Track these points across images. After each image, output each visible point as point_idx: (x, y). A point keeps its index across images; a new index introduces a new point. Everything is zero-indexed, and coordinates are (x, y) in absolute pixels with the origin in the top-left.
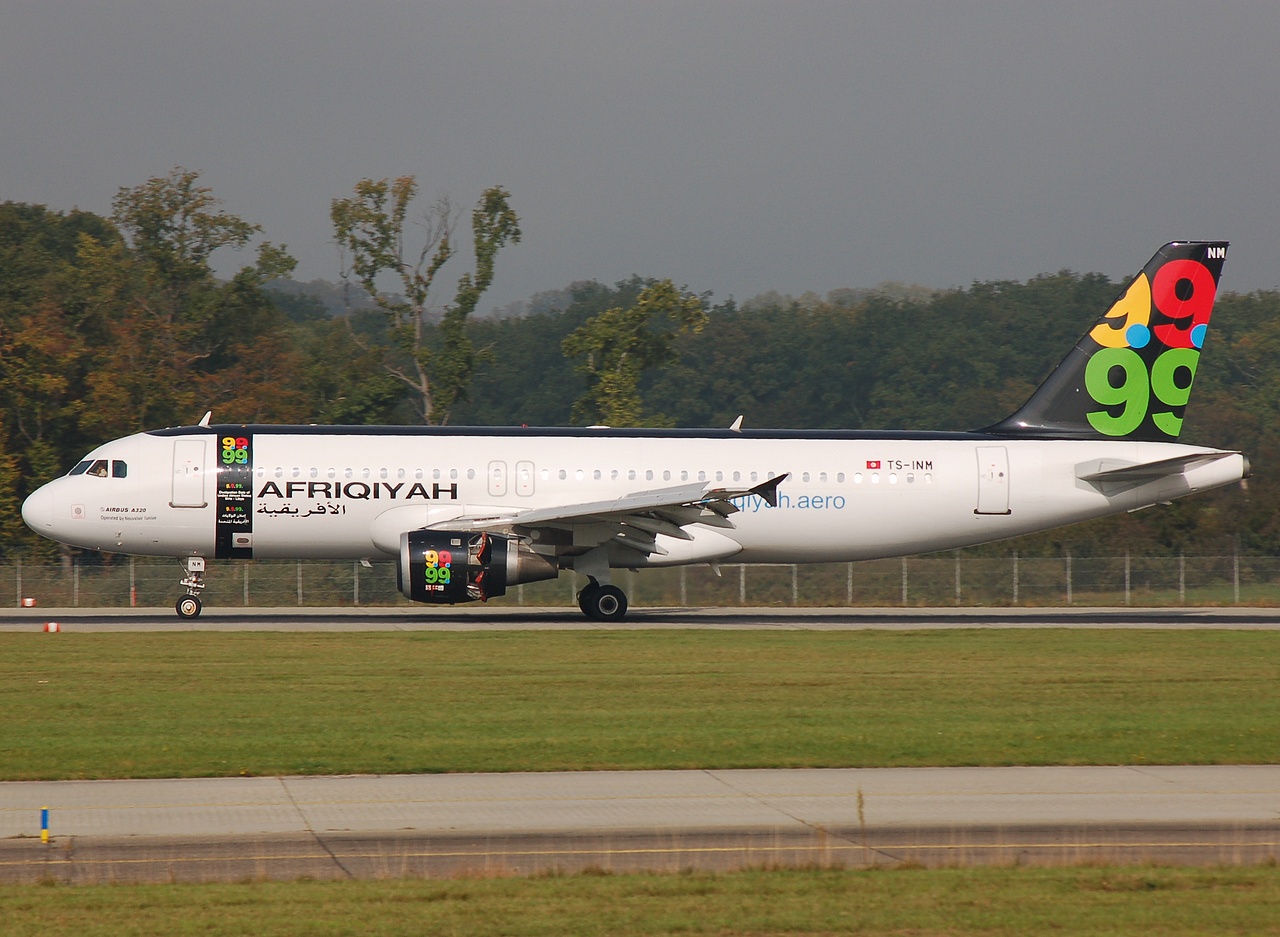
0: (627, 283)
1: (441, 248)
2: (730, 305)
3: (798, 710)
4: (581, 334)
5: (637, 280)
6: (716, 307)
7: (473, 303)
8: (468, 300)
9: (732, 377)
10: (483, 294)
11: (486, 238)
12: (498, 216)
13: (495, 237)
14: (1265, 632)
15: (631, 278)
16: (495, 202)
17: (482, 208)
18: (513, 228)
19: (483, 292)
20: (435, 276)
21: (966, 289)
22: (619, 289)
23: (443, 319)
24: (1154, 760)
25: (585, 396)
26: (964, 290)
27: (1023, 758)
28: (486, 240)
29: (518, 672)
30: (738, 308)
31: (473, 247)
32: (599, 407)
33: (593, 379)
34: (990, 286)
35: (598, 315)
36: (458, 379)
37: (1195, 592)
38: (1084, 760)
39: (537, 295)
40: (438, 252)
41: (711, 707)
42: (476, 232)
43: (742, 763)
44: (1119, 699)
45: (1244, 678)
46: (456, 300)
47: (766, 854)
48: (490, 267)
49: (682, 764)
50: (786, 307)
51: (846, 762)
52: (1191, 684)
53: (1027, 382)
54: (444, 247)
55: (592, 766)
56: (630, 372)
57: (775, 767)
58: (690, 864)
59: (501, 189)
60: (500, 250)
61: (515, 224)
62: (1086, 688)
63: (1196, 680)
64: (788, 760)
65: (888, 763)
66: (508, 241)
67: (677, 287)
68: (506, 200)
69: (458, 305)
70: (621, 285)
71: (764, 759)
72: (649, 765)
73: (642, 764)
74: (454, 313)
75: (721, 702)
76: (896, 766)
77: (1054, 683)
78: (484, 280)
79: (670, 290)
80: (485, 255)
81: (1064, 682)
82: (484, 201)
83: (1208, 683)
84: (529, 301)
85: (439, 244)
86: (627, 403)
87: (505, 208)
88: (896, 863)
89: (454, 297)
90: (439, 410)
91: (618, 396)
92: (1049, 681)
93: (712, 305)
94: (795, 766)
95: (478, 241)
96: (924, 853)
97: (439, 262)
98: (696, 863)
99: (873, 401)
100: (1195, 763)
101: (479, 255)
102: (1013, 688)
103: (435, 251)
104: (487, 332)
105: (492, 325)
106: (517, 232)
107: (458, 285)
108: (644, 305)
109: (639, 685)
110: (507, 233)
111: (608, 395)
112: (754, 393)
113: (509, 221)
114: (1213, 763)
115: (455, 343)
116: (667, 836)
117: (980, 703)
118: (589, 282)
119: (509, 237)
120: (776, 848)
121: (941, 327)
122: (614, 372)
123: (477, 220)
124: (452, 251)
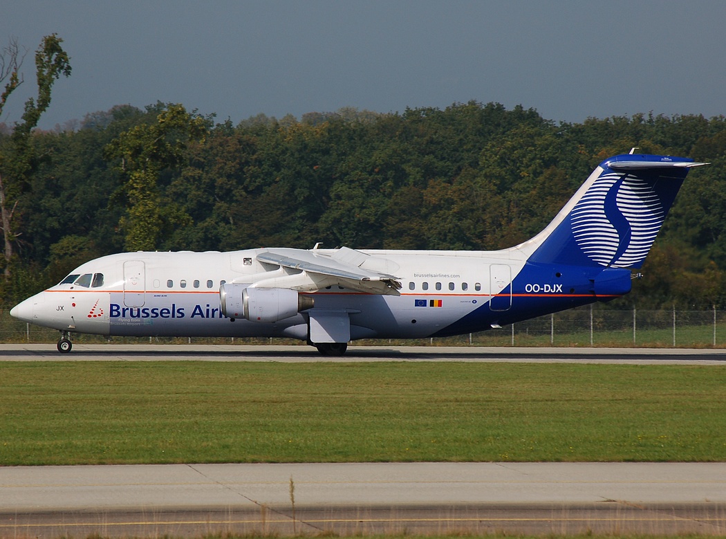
0: (153, 106)
1: (12, 79)
2: (229, 124)
3: (261, 421)
4: (117, 144)
5: (160, 105)
6: (218, 125)
7: (36, 120)
8: (32, 118)
9: (229, 176)
10: (43, 114)
11: (46, 72)
12: (54, 56)
13: (53, 71)
14: (607, 366)
15: (156, 103)
16: (52, 46)
17: (43, 50)
18: (65, 65)
19: (43, 112)
20: (8, 99)
21: (401, 114)
22: (147, 112)
23: (14, 132)
24: (514, 459)
25: (118, 190)
26: (399, 114)
27: (420, 456)
28: (45, 73)
29: (58, 392)
30: (234, 125)
31: (36, 78)
32: (129, 197)
33: (124, 177)
34: (418, 112)
35: (129, 130)
36: (23, 176)
37: (562, 337)
38: (464, 458)
39: (88, 115)
40: (10, 82)
41: (198, 418)
42: (38, 67)
43: (215, 459)
44: (495, 414)
45: (587, 398)
46: (23, 118)
47: (222, 526)
48: (49, 93)
49: (171, 460)
50: (270, 125)
51: (290, 459)
52: (549, 403)
53: (444, 182)
54: (14, 78)
55: (104, 461)
56: (152, 173)
57: (239, 462)
58: (166, 532)
59: (56, 36)
60: (56, 81)
61: (66, 61)
62: (473, 405)
63: (552, 401)
64: (250, 457)
65: (322, 460)
66: (61, 74)
67: (188, 111)
68: (60, 44)
69: (24, 122)
70: (149, 108)
71: (232, 456)
72: (147, 461)
73: (141, 460)
74: (22, 127)
75: (205, 414)
76: (328, 462)
77: (451, 401)
78: (45, 102)
79: (183, 112)
80: (44, 84)
81: (457, 400)
82: (44, 45)
83: (561, 402)
84: (83, 119)
85: (10, 76)
86: (149, 195)
87: (60, 50)
88: (317, 532)
89: (22, 115)
90: (11, 199)
91: (143, 189)
92: (446, 400)
93: (215, 124)
94: (254, 462)
95: (40, 74)
96: (337, 525)
97: (10, 89)
98: (171, 532)
99: (332, 195)
100: (544, 461)
101: (41, 85)
102: (421, 405)
103: (7, 81)
104: (50, 141)
105: (53, 136)
106: (69, 68)
107: (25, 106)
108: (162, 122)
109: (147, 401)
110: (62, 68)
111: (136, 189)
112: (245, 189)
113: (62, 58)
114: (558, 460)
115: (22, 149)
116: (149, 513)
117: (395, 415)
118: (125, 106)
119: (62, 71)
120: (229, 522)
121: (382, 142)
122: (140, 172)
123: (39, 59)
124: (19, 82)
